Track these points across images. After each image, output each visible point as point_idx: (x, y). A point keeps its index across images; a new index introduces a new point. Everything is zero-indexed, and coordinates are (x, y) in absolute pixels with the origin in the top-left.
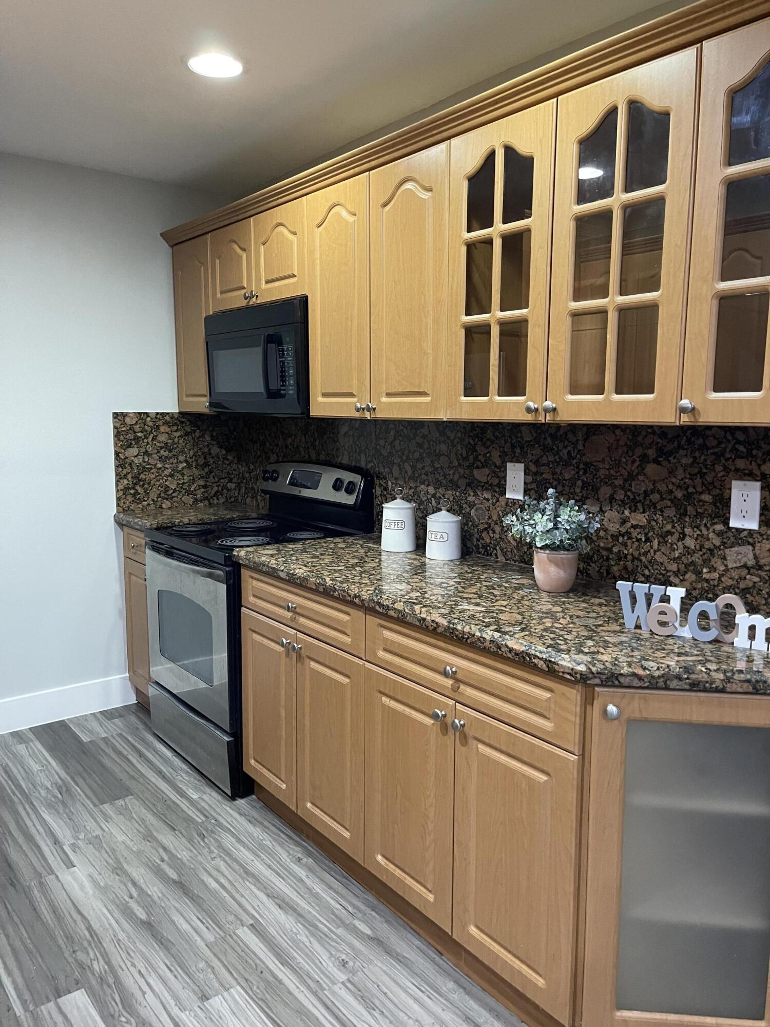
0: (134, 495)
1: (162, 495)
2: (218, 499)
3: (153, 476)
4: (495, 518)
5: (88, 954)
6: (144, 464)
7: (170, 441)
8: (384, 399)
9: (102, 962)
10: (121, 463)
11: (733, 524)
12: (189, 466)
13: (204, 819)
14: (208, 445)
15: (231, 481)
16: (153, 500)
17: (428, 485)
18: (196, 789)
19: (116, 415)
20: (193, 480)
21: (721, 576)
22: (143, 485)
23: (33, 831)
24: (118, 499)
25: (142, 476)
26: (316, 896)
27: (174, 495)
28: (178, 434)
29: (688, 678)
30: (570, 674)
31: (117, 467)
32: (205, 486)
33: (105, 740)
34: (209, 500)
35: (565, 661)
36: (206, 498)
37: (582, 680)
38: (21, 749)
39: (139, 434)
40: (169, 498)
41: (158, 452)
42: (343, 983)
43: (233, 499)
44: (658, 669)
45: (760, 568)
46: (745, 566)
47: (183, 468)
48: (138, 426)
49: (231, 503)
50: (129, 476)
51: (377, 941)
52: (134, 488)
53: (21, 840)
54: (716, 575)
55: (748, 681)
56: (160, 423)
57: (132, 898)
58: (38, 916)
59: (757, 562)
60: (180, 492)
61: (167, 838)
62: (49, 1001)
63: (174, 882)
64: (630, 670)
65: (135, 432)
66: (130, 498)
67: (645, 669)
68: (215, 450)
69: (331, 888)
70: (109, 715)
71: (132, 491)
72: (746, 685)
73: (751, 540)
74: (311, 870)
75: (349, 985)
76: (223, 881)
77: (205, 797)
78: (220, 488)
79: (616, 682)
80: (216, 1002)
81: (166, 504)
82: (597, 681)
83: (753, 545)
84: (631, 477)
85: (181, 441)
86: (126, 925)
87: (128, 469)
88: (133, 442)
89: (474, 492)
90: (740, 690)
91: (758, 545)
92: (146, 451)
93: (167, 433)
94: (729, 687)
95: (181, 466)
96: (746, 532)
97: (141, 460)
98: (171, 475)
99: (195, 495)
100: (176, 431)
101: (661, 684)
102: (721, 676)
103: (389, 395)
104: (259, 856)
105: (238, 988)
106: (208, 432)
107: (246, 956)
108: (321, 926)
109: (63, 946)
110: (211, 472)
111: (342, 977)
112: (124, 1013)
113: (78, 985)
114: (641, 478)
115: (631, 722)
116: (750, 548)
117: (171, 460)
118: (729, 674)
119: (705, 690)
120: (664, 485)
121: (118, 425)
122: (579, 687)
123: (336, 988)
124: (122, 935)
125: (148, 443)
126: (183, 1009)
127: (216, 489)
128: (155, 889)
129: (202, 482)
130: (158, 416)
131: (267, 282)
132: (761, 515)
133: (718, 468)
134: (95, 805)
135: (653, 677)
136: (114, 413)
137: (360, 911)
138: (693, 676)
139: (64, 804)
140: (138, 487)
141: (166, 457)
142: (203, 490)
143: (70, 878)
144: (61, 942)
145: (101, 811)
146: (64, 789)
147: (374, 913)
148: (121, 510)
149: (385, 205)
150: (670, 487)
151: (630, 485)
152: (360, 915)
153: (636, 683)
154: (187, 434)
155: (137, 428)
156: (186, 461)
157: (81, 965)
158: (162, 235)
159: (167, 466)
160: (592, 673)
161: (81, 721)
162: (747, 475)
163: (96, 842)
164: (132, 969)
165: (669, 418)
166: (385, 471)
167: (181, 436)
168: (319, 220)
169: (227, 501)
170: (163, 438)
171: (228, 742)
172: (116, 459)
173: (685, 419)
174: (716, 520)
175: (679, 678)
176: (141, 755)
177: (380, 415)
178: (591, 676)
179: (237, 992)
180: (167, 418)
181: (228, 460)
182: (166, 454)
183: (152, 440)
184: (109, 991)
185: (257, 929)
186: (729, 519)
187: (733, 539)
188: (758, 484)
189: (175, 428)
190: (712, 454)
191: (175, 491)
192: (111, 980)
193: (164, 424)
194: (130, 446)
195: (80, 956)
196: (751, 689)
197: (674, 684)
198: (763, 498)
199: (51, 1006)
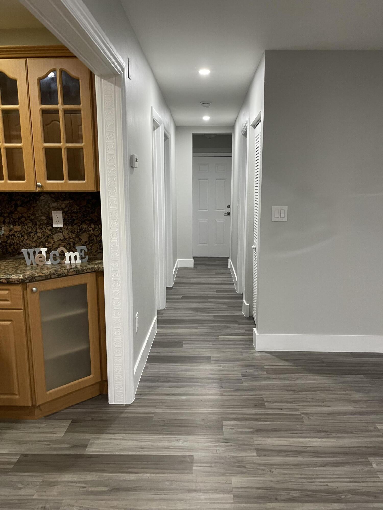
11: (54, 226)
21: (52, 245)
29: (57, 274)
30: (17, 281)
35: (14, 277)
37: (22, 282)
44: (47, 273)
45: (65, 239)
46: (60, 240)
55: (74, 271)
59: (64, 238)
64: (38, 275)
67: (43, 273)
72: (74, 272)
73: (61, 231)
79: (34, 280)
82: (28, 281)
83: (62, 232)
84: (11, 213)
90: (72, 274)
91: (64, 232)
94: (69, 274)
96: (59, 229)
102: (66, 271)
114: (16, 212)
115: (41, 292)
116: (61, 233)
118: (69, 270)
119: (63, 276)
120: (26, 215)
122: (21, 285)
132: (63, 222)
133: (46, 207)
135: (46, 275)
138: (59, 273)
150: (29, 215)
151: (12, 216)
153: (41, 279)
160: (26, 278)
162: (57, 209)
165: (32, 189)
173: (39, 189)
174: (48, 225)
175: (54, 274)
178: (25, 280)
186: (52, 225)
187: (55, 231)
188: (61, 212)
190: (43, 202)
196: (75, 273)
197: (53, 276)
198: (63, 216)
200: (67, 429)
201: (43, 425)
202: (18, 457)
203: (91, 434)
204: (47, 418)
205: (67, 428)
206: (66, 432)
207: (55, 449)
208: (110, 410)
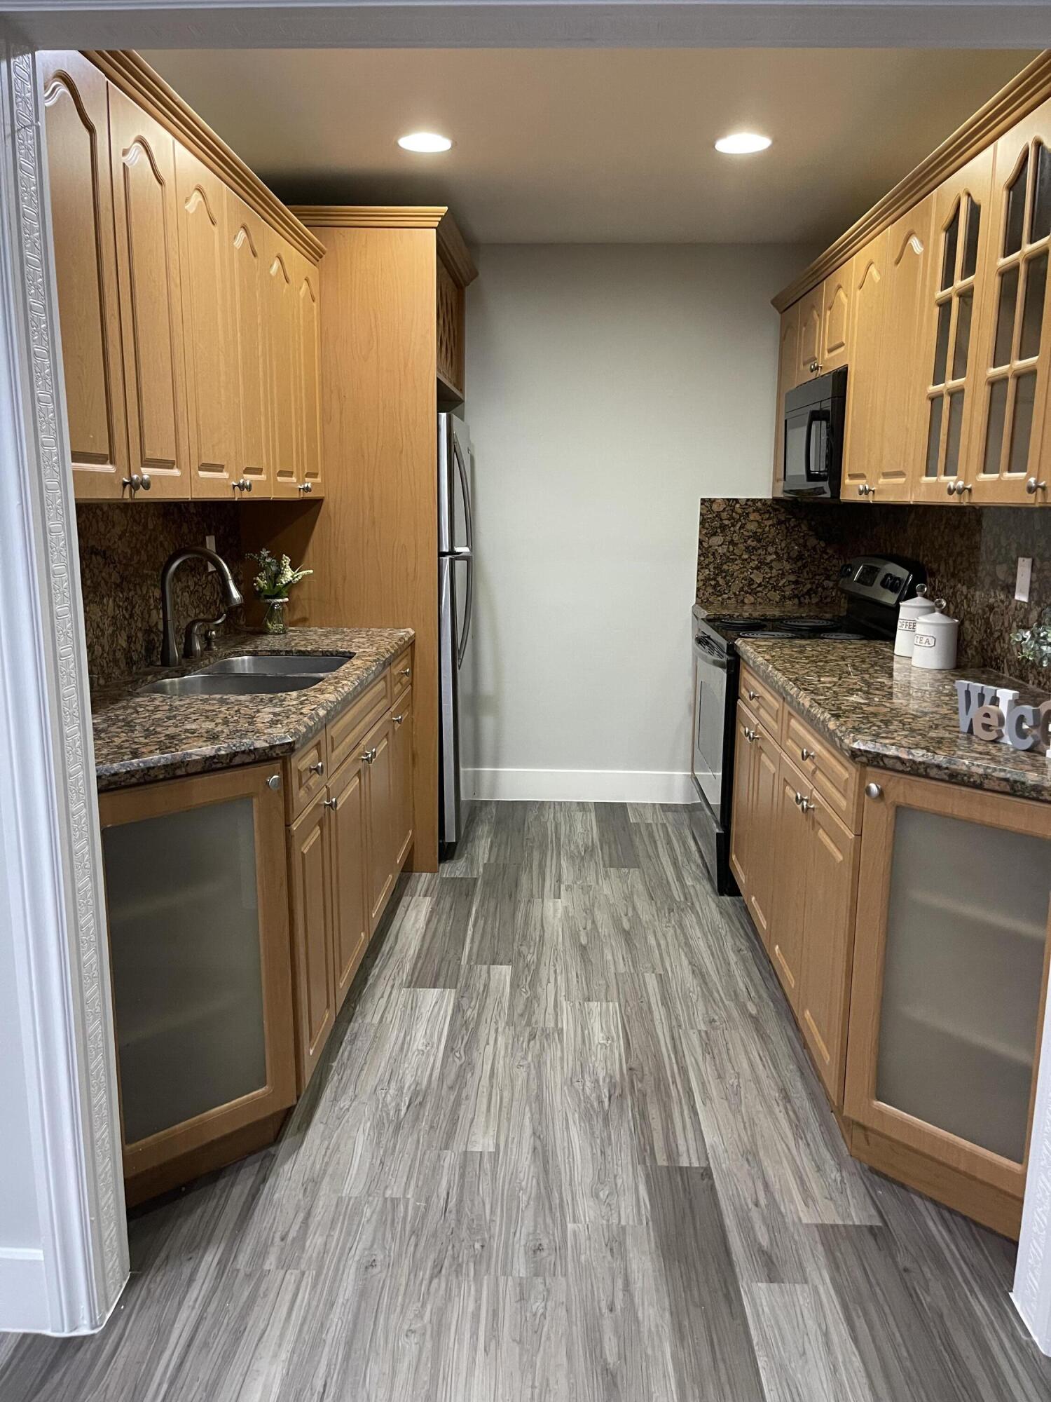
0: (714, 587)
1: (746, 588)
2: (810, 598)
3: (737, 568)
4: (1006, 624)
5: (529, 949)
6: (728, 554)
7: (759, 530)
8: (881, 481)
9: (535, 956)
10: (704, 551)
12: (779, 558)
13: (682, 899)
14: (804, 536)
15: (828, 578)
16: (735, 594)
18: (696, 878)
19: (703, 501)
20: (783, 574)
22: (725, 576)
23: (548, 870)
24: (698, 589)
25: (725, 567)
26: (729, 973)
27: (758, 589)
28: (770, 522)
30: (850, 751)
31: (700, 556)
32: (796, 582)
33: (648, 826)
34: (799, 598)
35: (848, 740)
36: (796, 596)
37: (855, 757)
38: (579, 815)
39: (726, 522)
40: (753, 592)
41: (745, 542)
42: (699, 1031)
43: (829, 600)
44: (923, 756)
47: (772, 561)
48: (726, 513)
49: (827, 603)
50: (711, 566)
51: (755, 1020)
52: (714, 579)
53: (535, 873)
56: (751, 510)
57: (585, 929)
58: (514, 916)
60: (766, 587)
61: (642, 903)
62: (485, 963)
63: (624, 930)
64: (897, 754)
65: (721, 520)
66: (710, 590)
67: (909, 754)
68: (812, 542)
69: (749, 976)
70: (665, 808)
71: (713, 583)
72: (1004, 783)
74: (744, 960)
75: (703, 1034)
76: (662, 942)
77: (698, 887)
78: (814, 587)
80: (594, 1005)
81: (749, 599)
82: (868, 760)
85: (772, 530)
86: (568, 944)
87: (711, 558)
88: (719, 530)
89: (995, 593)
90: (997, 788)
92: (732, 540)
93: (757, 521)
95: (769, 558)
97: (725, 550)
98: (758, 568)
99: (783, 591)
100: (768, 519)
101: (922, 771)
102: (981, 771)
103: (886, 475)
104: (707, 938)
105: (617, 1004)
106: (805, 522)
107: (639, 993)
108: (716, 994)
109: (517, 940)
110: (804, 566)
111: (703, 1027)
112: (527, 987)
113: (509, 962)
115: (898, 808)
117: (760, 551)
121: (705, 512)
122: (856, 764)
123: (691, 1032)
124: (560, 947)
125: (735, 532)
126: (567, 998)
127: (809, 586)
128: (606, 931)
129: (792, 578)
130: (749, 503)
131: (830, 351)
134: (604, 866)
135: (914, 762)
136: (702, 499)
137: (760, 997)
138: (955, 767)
139: (583, 859)
140: (719, 579)
141: (754, 548)
142: (793, 586)
143: (551, 904)
144: (517, 937)
145: (606, 872)
146: (589, 850)
147: (771, 1004)
148: (700, 600)
149: (897, 262)
152: (757, 1000)
153: (899, 766)
154: (780, 522)
155: (724, 515)
156: (776, 553)
157: (520, 953)
158: (773, 302)
159: (753, 557)
160: (861, 751)
161: (636, 807)
163: (586, 889)
164: (552, 968)
165: (1030, 498)
167: (773, 525)
168: (860, 282)
169: (821, 601)
170: (752, 527)
171: (717, 834)
172: (699, 548)
173: (1039, 499)
175: (939, 768)
176: (669, 842)
177: (879, 498)
178: (859, 753)
179: (613, 1006)
180: (759, 504)
181: (827, 554)
182: (754, 544)
183: (740, 529)
184: (526, 972)
185: (662, 980)
189: (767, 516)
191: (760, 585)
192: (533, 967)
193: (754, 511)
194: (715, 534)
195: (524, 949)
197: (933, 772)
199: (485, 967)
200: (834, 1227)
201: (835, 1175)
202: (696, 1164)
203: (833, 1280)
204: (869, 1174)
205: (840, 1222)
206: (823, 1229)
207: (743, 1219)
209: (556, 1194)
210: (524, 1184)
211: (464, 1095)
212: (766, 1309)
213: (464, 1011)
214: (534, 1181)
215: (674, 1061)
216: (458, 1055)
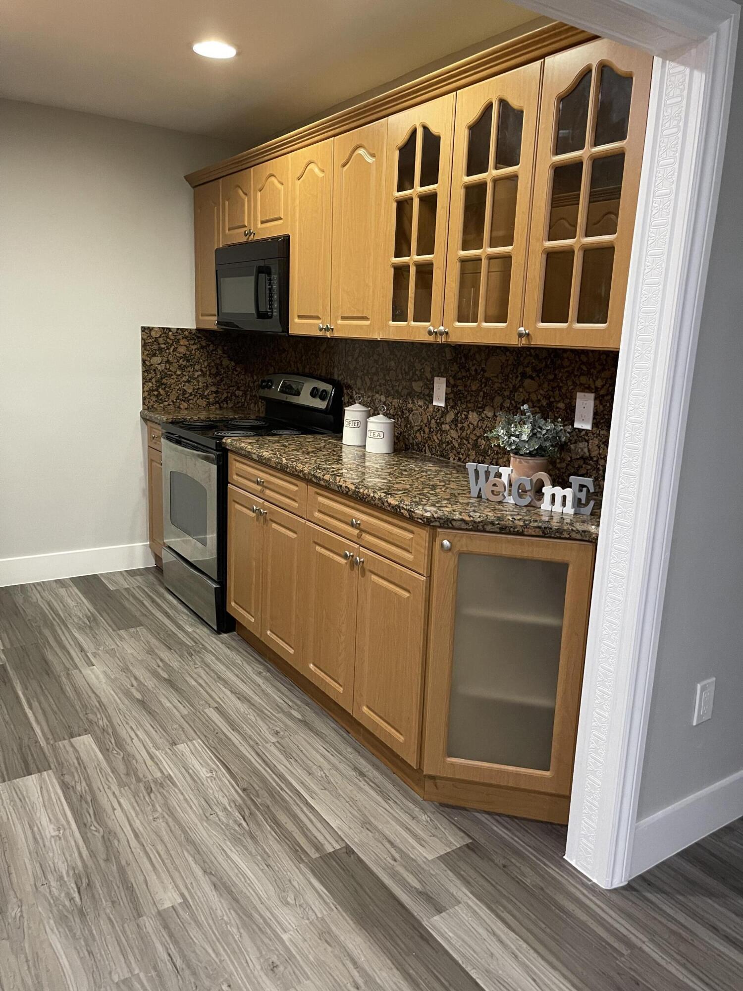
0: (157, 396)
1: (181, 397)
2: (227, 404)
3: (173, 381)
4: (425, 421)
5: (96, 715)
6: (166, 371)
7: (188, 353)
8: (340, 322)
9: (105, 720)
10: (147, 369)
11: (576, 425)
12: (204, 375)
13: (194, 644)
14: (220, 358)
15: (238, 389)
16: (173, 401)
17: (381, 394)
18: (191, 625)
19: (144, 329)
20: (207, 386)
21: (568, 465)
22: (165, 388)
23: (66, 643)
24: (144, 399)
25: (164, 381)
26: (267, 695)
27: (190, 398)
28: (195, 347)
29: (498, 524)
30: (421, 519)
31: (143, 372)
32: (216, 392)
33: (126, 589)
34: (219, 404)
35: (419, 511)
36: (217, 402)
37: (427, 522)
38: (62, 591)
39: (163, 346)
40: (187, 400)
41: (178, 361)
42: (273, 743)
43: (240, 404)
44: (480, 517)
45: (592, 459)
46: (582, 457)
47: (198, 376)
48: (161, 339)
49: (239, 407)
50: (154, 380)
51: (305, 723)
52: (157, 390)
53: (56, 647)
54: (564, 465)
55: (540, 527)
56: (180, 337)
57: (132, 686)
58: (63, 691)
59: (590, 454)
60: (195, 396)
61: (165, 654)
62: (65, 739)
63: (165, 679)
64: (461, 517)
65: (159, 344)
66: (154, 399)
67: (470, 516)
68: (226, 362)
69: (279, 691)
70: (132, 573)
71: (156, 393)
72: (538, 530)
73: (586, 438)
74: (266, 679)
75: (277, 744)
76: (201, 681)
77: (198, 631)
78: (229, 395)
79: (450, 525)
80: (181, 747)
81: (184, 405)
82: (437, 524)
83: (587, 441)
84: (515, 389)
85: (197, 353)
86: (126, 702)
87: (153, 374)
88: (157, 352)
89: (413, 400)
90: (533, 533)
91: (591, 441)
92: (168, 360)
93: (186, 346)
94: (526, 532)
95: (197, 374)
96: (584, 432)
97: (163, 368)
98: (188, 381)
99: (208, 399)
100: (194, 344)
101: (480, 527)
102: (522, 523)
103: (343, 318)
104: (230, 669)
105: (199, 740)
106: (220, 347)
107: (208, 723)
108: (266, 712)
109: (79, 710)
110: (222, 380)
111: (274, 740)
112: (116, 748)
113: (86, 732)
114: (521, 390)
115: (461, 554)
116: (586, 444)
117: (189, 369)
118: (527, 523)
119: (510, 533)
120: (535, 396)
121: (145, 337)
122: (428, 528)
123: (268, 745)
124: (121, 706)
125: (170, 353)
126: (158, 748)
127: (225, 395)
128: (150, 683)
129: (214, 389)
130: (179, 331)
131: (262, 222)
132: (594, 418)
133: (570, 383)
134: (114, 630)
135: (475, 522)
136: (142, 327)
137: (297, 705)
138: (503, 523)
139: (91, 628)
140: (160, 390)
141: (185, 366)
142: (214, 395)
143: (90, 672)
144: (78, 707)
145: (118, 635)
146: (92, 619)
147: (307, 707)
148: (146, 407)
149: (344, 165)
150: (539, 397)
151: (514, 396)
152: (296, 707)
153: (464, 526)
154: (202, 347)
156: (201, 370)
157: (90, 722)
158: (186, 177)
159: (184, 373)
160: (434, 518)
161: (109, 576)
162: (587, 389)
163: (112, 653)
164: (126, 726)
165: (514, 341)
166: (351, 382)
167: (198, 349)
168: (299, 174)
169: (235, 405)
170: (182, 350)
171: (215, 588)
172: (143, 365)
173: (524, 342)
174: (566, 423)
175: (493, 523)
176: (153, 601)
177: (336, 334)
178: (433, 520)
179: (198, 743)
180: (186, 333)
181: (237, 371)
182: (185, 363)
183: (173, 351)
184: (107, 736)
185: (219, 710)
186: (573, 422)
187: (576, 437)
188: (592, 396)
189: (193, 342)
190: (567, 371)
191: (191, 395)
192: (110, 731)
193: (183, 338)
194: (154, 355)
195: (91, 716)
196: (541, 533)
197: (489, 528)
198: (595, 406)
199: (66, 742)
200: (447, 854)
201: (424, 817)
203: (472, 893)
204: (441, 808)
205: (449, 850)
206: (441, 858)
207: (394, 875)
208: (553, 871)
209: (256, 916)
210: (225, 918)
211: (123, 863)
212: (451, 934)
213: (73, 787)
214: (232, 912)
215: (271, 773)
216: (93, 828)
